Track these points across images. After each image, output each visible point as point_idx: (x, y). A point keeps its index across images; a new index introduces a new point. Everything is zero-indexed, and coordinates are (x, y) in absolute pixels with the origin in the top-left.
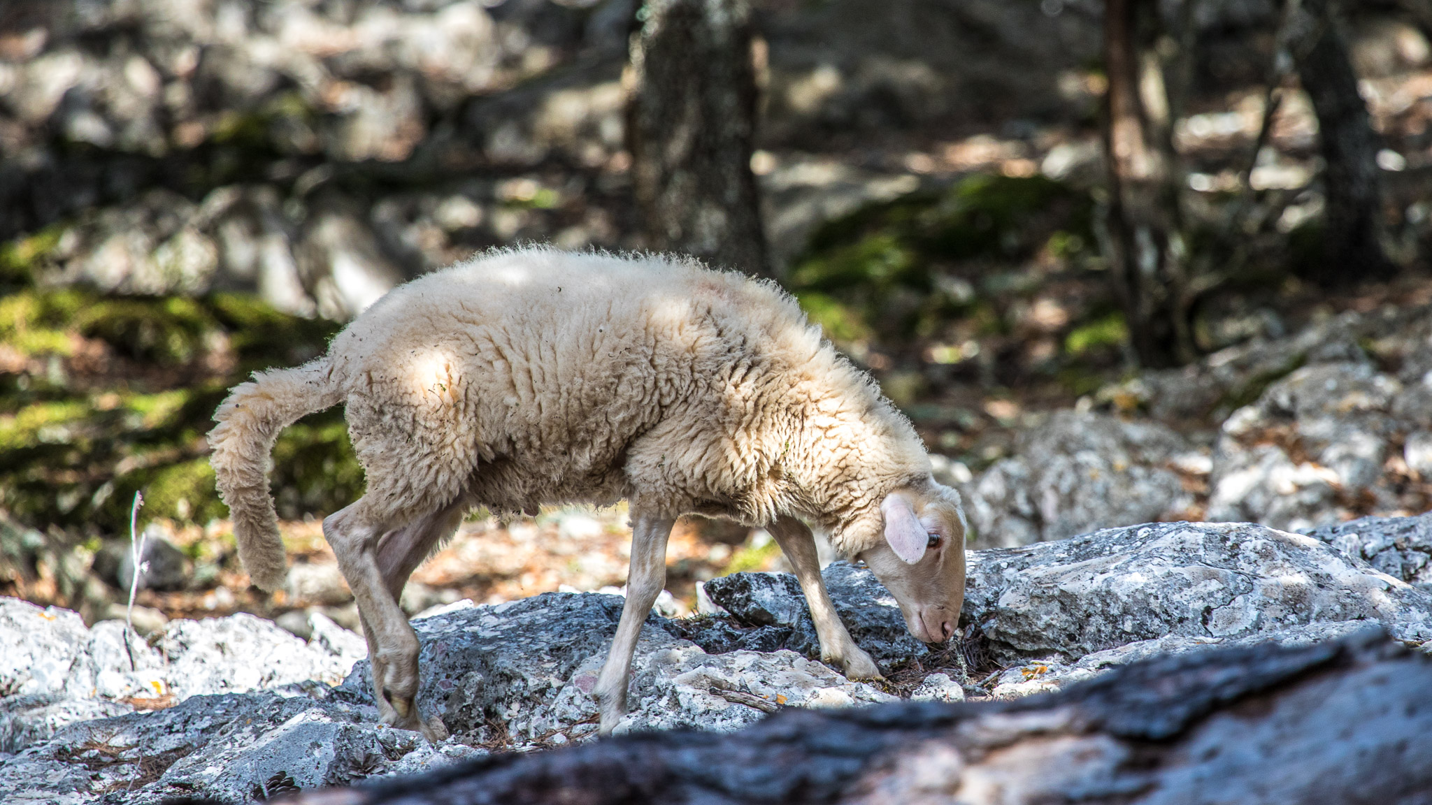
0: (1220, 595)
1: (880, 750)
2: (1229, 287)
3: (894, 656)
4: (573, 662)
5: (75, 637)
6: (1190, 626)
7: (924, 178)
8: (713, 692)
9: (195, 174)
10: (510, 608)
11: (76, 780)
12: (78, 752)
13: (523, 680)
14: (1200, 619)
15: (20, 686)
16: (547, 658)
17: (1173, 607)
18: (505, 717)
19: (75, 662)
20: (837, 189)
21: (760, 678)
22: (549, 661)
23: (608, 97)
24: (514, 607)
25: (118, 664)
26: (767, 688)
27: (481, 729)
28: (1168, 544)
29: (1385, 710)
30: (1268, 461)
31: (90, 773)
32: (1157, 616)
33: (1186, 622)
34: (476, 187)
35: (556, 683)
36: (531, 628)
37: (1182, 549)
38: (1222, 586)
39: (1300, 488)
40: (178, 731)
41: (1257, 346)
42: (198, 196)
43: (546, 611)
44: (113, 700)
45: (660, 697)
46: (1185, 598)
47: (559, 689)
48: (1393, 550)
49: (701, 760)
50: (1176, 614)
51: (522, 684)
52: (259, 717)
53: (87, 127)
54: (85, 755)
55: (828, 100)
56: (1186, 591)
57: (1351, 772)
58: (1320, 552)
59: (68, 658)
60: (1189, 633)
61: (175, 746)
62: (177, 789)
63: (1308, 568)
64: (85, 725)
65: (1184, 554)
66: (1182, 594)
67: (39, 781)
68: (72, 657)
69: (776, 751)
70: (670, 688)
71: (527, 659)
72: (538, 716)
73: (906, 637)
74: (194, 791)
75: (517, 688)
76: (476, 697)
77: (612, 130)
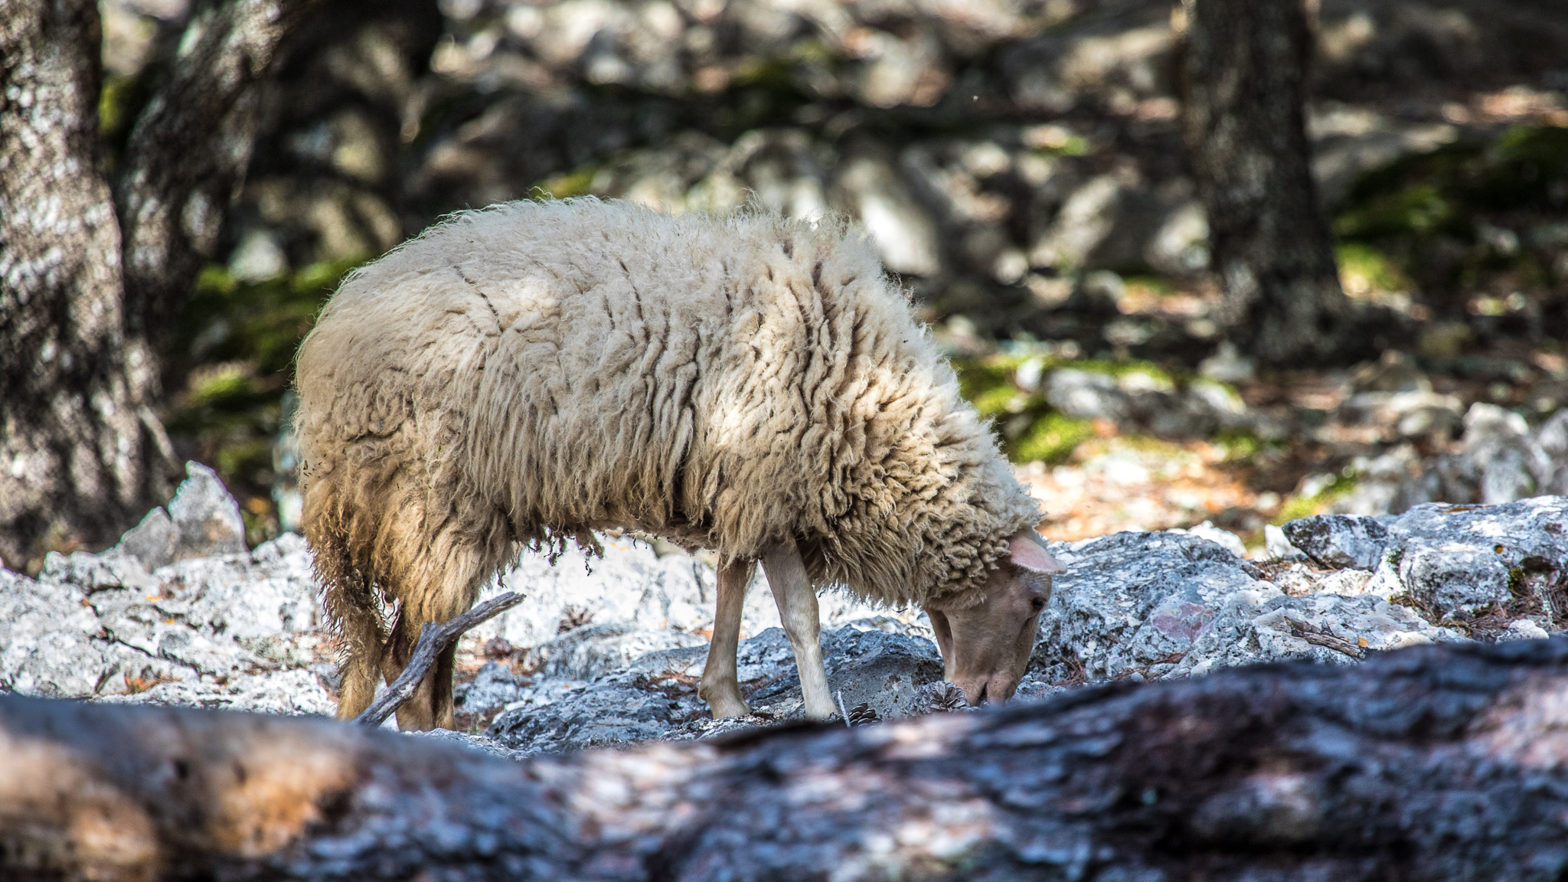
3: (1477, 602)
4: (1150, 601)
5: (646, 569)
7: (1462, 129)
8: (1294, 633)
9: (723, 117)
10: (1087, 547)
11: (655, 708)
12: (655, 681)
13: (1101, 618)
15: (592, 615)
16: (1124, 597)
18: (1082, 655)
19: (647, 593)
20: (1373, 139)
21: (1341, 621)
22: (1126, 600)
23: (1139, 44)
24: (1091, 545)
25: (688, 595)
26: (1348, 631)
27: (1058, 666)
31: (668, 702)
34: (1004, 133)
35: (1133, 622)
36: (1107, 566)
40: (754, 663)
42: (729, 138)
43: (1122, 549)
44: (685, 632)
45: (1239, 638)
47: (1137, 628)
49: (1322, 692)
51: (1099, 623)
52: (838, 650)
53: (607, 69)
54: (664, 683)
55: (1360, 49)
59: (640, 589)
61: (751, 677)
62: (758, 719)
64: (663, 655)
67: (619, 708)
68: (644, 589)
69: (1400, 684)
70: (1250, 629)
71: (1104, 597)
72: (1115, 655)
73: (1489, 582)
74: (775, 720)
75: (1094, 626)
76: (1053, 634)
77: (1143, 77)
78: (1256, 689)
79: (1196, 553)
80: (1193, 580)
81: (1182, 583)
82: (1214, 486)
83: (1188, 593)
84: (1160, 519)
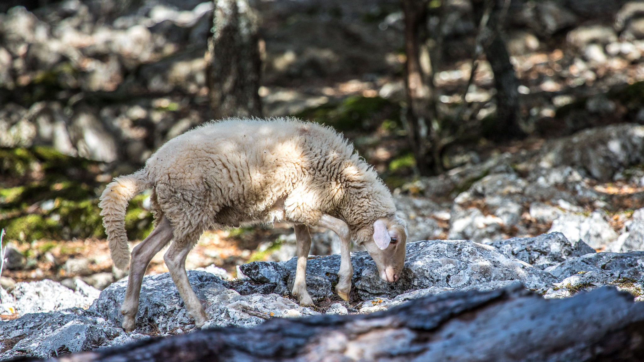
0: (454, 270)
1: (313, 335)
2: (457, 142)
3: (319, 296)
6: (441, 283)
7: (331, 98)
8: (243, 311)
9: (26, 97)
10: (159, 277)
13: (165, 306)
14: (445, 280)
16: (174, 297)
17: (434, 275)
18: (157, 322)
20: (295, 102)
21: (263, 305)
22: (175, 299)
23: (199, 64)
24: (161, 276)
26: (266, 309)
27: (147, 327)
28: (432, 249)
29: (522, 317)
30: (473, 214)
32: (427, 279)
33: (440, 281)
34: (144, 102)
35: (178, 308)
36: (167, 285)
37: (438, 251)
38: (455, 266)
39: (487, 226)
40: (20, 329)
41: (469, 167)
42: (28, 106)
45: (221, 313)
46: (439, 271)
47: (179, 310)
48: (525, 251)
49: (239, 339)
50: (436, 278)
51: (164, 308)
52: (54, 322)
55: (290, 65)
56: (440, 268)
57: (508, 343)
58: (495, 252)
60: (441, 286)
61: (19, 335)
62: (20, 353)
63: (490, 259)
65: (439, 253)
66: (438, 269)
69: (269, 336)
70: (226, 309)
71: (166, 298)
72: (171, 321)
73: (323, 288)
74: (27, 353)
75: (162, 310)
76: (145, 314)
77: (201, 78)
78: (211, 339)
79: (204, 279)
80: (203, 289)
81: (198, 291)
82: (224, 247)
83: (200, 295)
84: (202, 261)
